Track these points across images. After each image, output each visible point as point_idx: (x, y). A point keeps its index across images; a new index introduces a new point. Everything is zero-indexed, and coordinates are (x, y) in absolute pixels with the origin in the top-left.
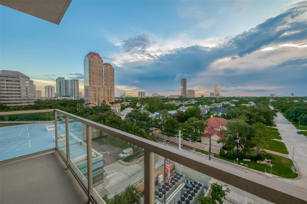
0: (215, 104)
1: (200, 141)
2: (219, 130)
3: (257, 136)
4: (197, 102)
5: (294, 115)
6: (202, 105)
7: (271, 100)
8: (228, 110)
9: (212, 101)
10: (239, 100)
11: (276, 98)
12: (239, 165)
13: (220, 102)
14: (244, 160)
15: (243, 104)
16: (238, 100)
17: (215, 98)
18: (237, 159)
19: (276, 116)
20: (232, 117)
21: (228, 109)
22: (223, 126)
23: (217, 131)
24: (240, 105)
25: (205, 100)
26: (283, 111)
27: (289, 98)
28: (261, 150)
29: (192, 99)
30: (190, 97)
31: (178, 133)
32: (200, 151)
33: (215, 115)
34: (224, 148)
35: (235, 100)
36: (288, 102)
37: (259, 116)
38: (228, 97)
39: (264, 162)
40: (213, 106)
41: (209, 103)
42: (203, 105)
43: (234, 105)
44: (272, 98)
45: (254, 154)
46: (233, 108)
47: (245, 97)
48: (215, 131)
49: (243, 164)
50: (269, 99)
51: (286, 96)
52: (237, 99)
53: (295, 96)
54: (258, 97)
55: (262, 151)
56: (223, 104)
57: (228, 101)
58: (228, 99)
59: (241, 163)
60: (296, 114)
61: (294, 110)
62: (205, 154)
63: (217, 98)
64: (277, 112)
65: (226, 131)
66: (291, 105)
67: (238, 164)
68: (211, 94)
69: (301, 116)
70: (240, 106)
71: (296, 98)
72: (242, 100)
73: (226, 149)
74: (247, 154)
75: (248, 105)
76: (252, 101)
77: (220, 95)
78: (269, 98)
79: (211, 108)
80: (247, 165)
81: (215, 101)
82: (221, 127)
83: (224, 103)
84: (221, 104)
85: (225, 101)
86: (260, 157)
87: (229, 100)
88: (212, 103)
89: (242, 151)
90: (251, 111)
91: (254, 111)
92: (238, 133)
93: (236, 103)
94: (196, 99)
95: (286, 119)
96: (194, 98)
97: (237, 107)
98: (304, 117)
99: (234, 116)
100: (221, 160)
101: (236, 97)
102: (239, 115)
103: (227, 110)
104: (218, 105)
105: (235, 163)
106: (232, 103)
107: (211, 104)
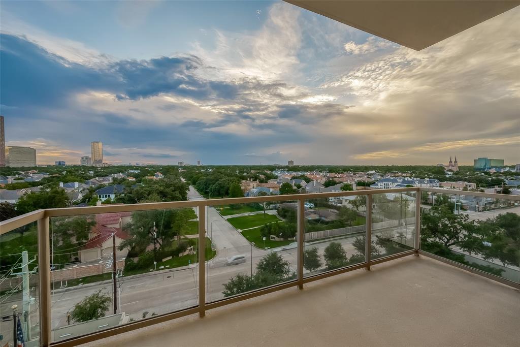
0: (97, 178)
1: (77, 261)
2: (118, 226)
3: (178, 221)
4: (47, 176)
5: (205, 187)
6: (65, 182)
7: (180, 170)
8: (128, 188)
9: (88, 174)
10: (141, 170)
11: (184, 167)
12: (158, 272)
13: (107, 176)
14: (164, 260)
15: (148, 176)
16: (139, 171)
17: (93, 168)
18: (155, 263)
19: (189, 191)
20: (136, 200)
21: (127, 186)
22: (124, 218)
23: (114, 228)
24: (145, 178)
25: (70, 172)
26: (194, 183)
27: (196, 166)
28: (182, 237)
29: (29, 169)
30: (20, 166)
31: (21, 261)
32: (81, 282)
33: (103, 199)
34: (130, 255)
35: (133, 170)
36: (197, 172)
37: (174, 193)
38: (119, 165)
39: (186, 253)
40: (94, 183)
41: (84, 179)
42: (67, 182)
43: (134, 179)
44: (181, 167)
45: (175, 246)
46: (134, 183)
47: (148, 166)
48: (111, 230)
49: (163, 267)
50: (177, 169)
51: (194, 165)
52: (137, 169)
53: (201, 164)
54: (165, 166)
55: (183, 239)
56: (115, 179)
57: (122, 172)
58: (121, 169)
59: (161, 268)
60: (205, 185)
61: (204, 181)
62: (93, 282)
63: (97, 167)
64: (189, 184)
65: (134, 225)
66: (200, 175)
67: (157, 270)
68: (83, 158)
69: (211, 187)
70: (144, 180)
71: (203, 167)
72: (145, 171)
73: (135, 255)
74: (166, 249)
75: (155, 177)
76: (158, 171)
77: (103, 162)
78: (178, 167)
79: (91, 187)
80: (169, 266)
81: (95, 172)
82: (120, 220)
83: (116, 176)
84: (110, 179)
85: (116, 173)
86: (182, 248)
87: (124, 170)
88: (91, 178)
89: (160, 248)
90: (163, 186)
91: (168, 186)
92: (154, 223)
93: (135, 176)
94: (41, 170)
95: (197, 193)
96: (35, 168)
97: (140, 182)
98: (213, 188)
99: (140, 197)
100: (129, 277)
101: (134, 166)
102: (148, 195)
103: (125, 189)
104: (103, 181)
105: (153, 271)
106: (129, 175)
107: (87, 180)
